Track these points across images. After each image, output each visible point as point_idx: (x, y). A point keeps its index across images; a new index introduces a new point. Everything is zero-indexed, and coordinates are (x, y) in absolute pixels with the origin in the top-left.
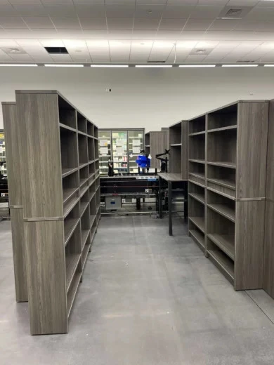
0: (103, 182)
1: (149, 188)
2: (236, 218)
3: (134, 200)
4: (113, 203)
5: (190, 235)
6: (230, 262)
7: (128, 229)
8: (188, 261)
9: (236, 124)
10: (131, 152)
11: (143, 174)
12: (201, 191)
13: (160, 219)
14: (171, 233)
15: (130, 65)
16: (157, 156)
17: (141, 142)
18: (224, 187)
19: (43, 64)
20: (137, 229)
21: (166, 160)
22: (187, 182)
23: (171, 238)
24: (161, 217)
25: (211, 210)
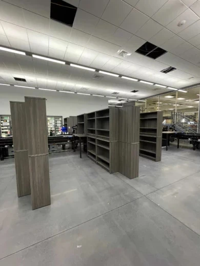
0: (49, 139)
1: (69, 140)
2: (110, 149)
3: (61, 146)
4: (53, 147)
5: (88, 157)
6: (108, 164)
7: (62, 158)
8: (90, 167)
9: (109, 115)
10: (56, 126)
11: (65, 135)
12: (93, 140)
14: (81, 157)
15: (57, 90)
17: (61, 122)
18: (104, 138)
19: (13, 85)
20: (66, 157)
21: (76, 129)
22: (87, 137)
23: (81, 159)
24: (74, 151)
25: (98, 146)
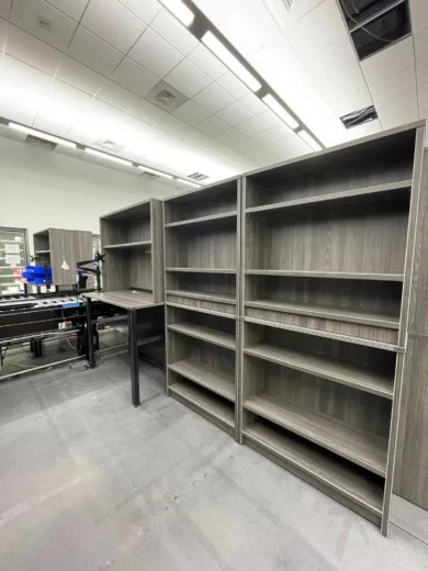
1: (67, 320)
5: (171, 393)
13: (91, 371)
14: (136, 402)
16: (79, 264)
17: (21, 248)
21: (97, 272)
22: (162, 307)
24: (93, 366)
